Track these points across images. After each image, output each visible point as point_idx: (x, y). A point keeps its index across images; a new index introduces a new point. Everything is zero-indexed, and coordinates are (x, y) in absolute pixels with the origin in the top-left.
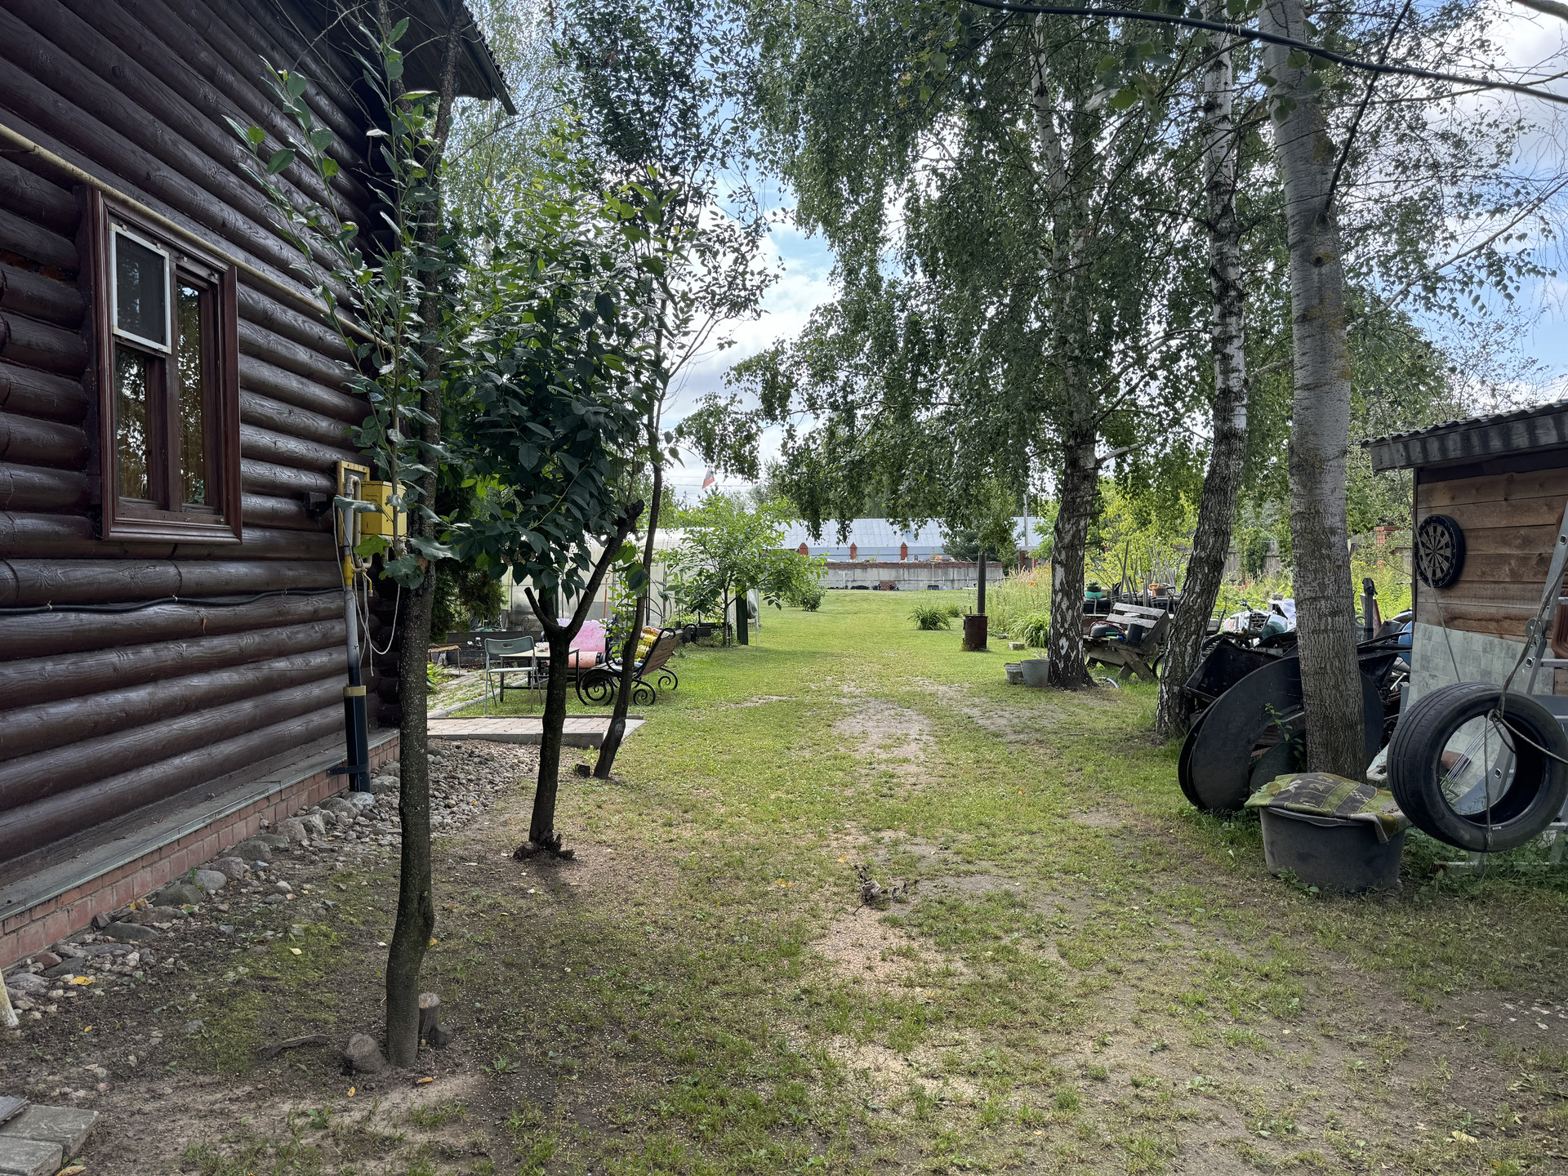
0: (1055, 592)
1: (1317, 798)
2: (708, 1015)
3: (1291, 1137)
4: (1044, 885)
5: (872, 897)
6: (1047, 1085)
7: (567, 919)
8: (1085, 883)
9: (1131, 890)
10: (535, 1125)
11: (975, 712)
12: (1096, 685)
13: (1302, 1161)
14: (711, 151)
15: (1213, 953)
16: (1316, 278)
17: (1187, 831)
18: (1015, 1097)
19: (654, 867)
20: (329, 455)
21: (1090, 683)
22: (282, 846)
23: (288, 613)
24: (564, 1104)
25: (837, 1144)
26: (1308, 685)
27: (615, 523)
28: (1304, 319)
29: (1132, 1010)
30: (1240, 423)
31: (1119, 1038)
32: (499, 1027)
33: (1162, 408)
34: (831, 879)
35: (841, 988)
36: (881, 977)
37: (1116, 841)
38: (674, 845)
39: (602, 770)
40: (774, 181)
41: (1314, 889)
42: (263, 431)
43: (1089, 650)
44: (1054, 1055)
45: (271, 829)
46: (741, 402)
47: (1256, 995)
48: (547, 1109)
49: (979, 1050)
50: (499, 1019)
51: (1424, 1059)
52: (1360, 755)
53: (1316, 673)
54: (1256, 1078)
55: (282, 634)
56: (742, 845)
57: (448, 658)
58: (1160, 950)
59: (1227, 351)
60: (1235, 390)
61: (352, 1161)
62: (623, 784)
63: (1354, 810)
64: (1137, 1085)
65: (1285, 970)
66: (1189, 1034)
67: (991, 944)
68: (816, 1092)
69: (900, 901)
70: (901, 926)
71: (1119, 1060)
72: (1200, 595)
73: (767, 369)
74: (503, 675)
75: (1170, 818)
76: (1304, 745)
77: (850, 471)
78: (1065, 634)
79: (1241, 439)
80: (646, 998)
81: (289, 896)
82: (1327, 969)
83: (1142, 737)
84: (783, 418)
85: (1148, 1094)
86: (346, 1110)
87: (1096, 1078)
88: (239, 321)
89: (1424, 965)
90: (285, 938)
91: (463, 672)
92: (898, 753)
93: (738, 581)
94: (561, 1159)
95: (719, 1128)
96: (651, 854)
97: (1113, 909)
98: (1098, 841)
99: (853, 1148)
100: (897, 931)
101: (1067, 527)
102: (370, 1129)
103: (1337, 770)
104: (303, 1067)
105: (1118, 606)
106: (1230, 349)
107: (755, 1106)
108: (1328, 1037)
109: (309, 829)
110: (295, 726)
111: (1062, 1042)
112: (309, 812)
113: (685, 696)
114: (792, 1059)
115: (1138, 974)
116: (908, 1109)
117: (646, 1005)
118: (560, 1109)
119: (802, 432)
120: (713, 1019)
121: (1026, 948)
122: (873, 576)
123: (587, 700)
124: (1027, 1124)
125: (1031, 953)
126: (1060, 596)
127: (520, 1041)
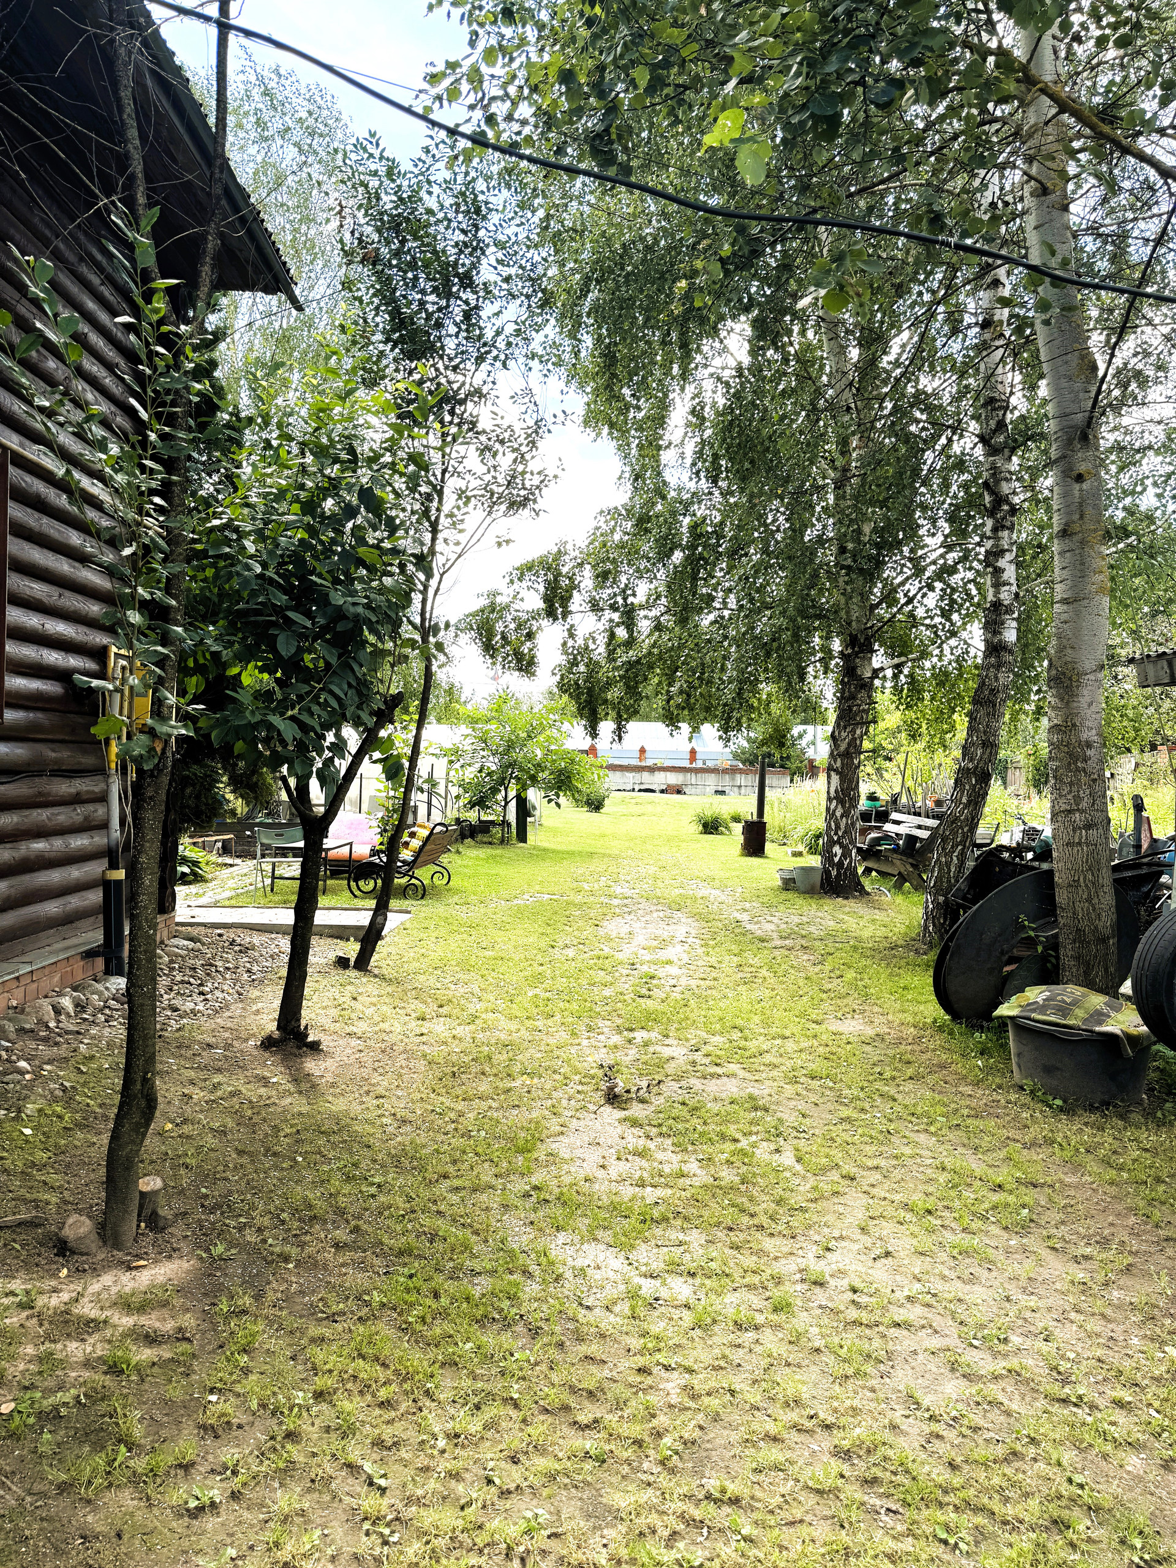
0: (829, 799)
1: (1064, 1010)
2: (434, 1208)
3: (1002, 1347)
4: (789, 1090)
5: (616, 1096)
6: (765, 1288)
7: (305, 1109)
8: (831, 1089)
9: (876, 1097)
10: (244, 1312)
11: (745, 917)
12: (868, 894)
13: (1010, 1371)
14: (495, 353)
15: (949, 1163)
16: (1077, 493)
17: (939, 1040)
18: (730, 1298)
19: (401, 1061)
20: (100, 639)
21: (863, 892)
22: (28, 1026)
23: (49, 794)
24: (276, 1291)
25: (545, 1340)
26: (1062, 897)
27: (372, 713)
28: (1065, 533)
29: (860, 1215)
30: (1010, 635)
31: (843, 1244)
32: (222, 1213)
33: (938, 620)
34: (577, 1078)
35: (571, 1185)
36: (614, 1176)
37: (868, 1049)
38: (424, 1039)
39: (362, 962)
40: (557, 382)
41: (1058, 1102)
42: (31, 613)
43: (864, 859)
44: (776, 1258)
45: (19, 1010)
46: (522, 600)
47: (986, 1206)
48: (258, 1297)
49: (701, 1252)
50: (223, 1206)
51: (1146, 1274)
52: (1112, 969)
53: (1070, 886)
54: (976, 1288)
55: (41, 816)
56: (493, 1041)
57: (223, 847)
58: (896, 1157)
59: (999, 564)
60: (1006, 603)
61: (54, 1341)
62: (383, 978)
63: (1100, 1023)
64: (855, 1291)
65: (1018, 1181)
66: (915, 1242)
67: (729, 1146)
68: (532, 1289)
69: (643, 1101)
70: (641, 1126)
71: (841, 1266)
72: (966, 806)
73: (549, 569)
74: (274, 864)
75: (924, 1028)
76: (1057, 958)
77: (627, 671)
78: (838, 842)
79: (1011, 652)
80: (373, 1190)
81: (28, 1077)
82: (1061, 1182)
83: (906, 946)
84: (564, 617)
85: (863, 1299)
86: (55, 1290)
87: (815, 1283)
88: (10, 503)
89: (1159, 1180)
90: (17, 1118)
91: (238, 861)
92: (663, 955)
93: (518, 779)
94: (266, 1346)
95: (429, 1320)
96: (399, 1048)
97: (855, 1115)
98: (849, 1047)
99: (561, 1345)
100: (636, 1131)
101: (844, 734)
102: (76, 1310)
103: (1091, 985)
104: (17, 1246)
105: (895, 816)
106: (1002, 563)
107: (468, 1299)
108: (1053, 1249)
109: (58, 1010)
110: (52, 908)
111: (785, 1245)
112: (60, 994)
113: (457, 891)
114: (512, 1254)
115: (872, 1180)
116: (624, 1308)
117: (373, 1196)
118: (271, 1296)
119: (581, 632)
120: (439, 1212)
121: (763, 1152)
122: (660, 780)
123: (357, 893)
124: (739, 1326)
125: (767, 1156)
126: (834, 803)
127: (241, 1229)
